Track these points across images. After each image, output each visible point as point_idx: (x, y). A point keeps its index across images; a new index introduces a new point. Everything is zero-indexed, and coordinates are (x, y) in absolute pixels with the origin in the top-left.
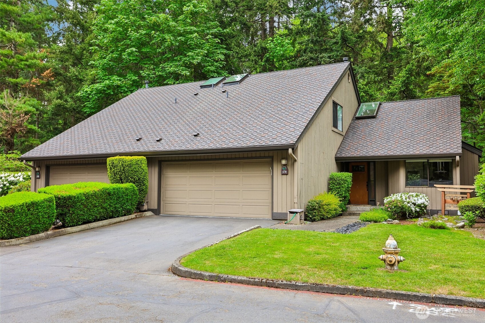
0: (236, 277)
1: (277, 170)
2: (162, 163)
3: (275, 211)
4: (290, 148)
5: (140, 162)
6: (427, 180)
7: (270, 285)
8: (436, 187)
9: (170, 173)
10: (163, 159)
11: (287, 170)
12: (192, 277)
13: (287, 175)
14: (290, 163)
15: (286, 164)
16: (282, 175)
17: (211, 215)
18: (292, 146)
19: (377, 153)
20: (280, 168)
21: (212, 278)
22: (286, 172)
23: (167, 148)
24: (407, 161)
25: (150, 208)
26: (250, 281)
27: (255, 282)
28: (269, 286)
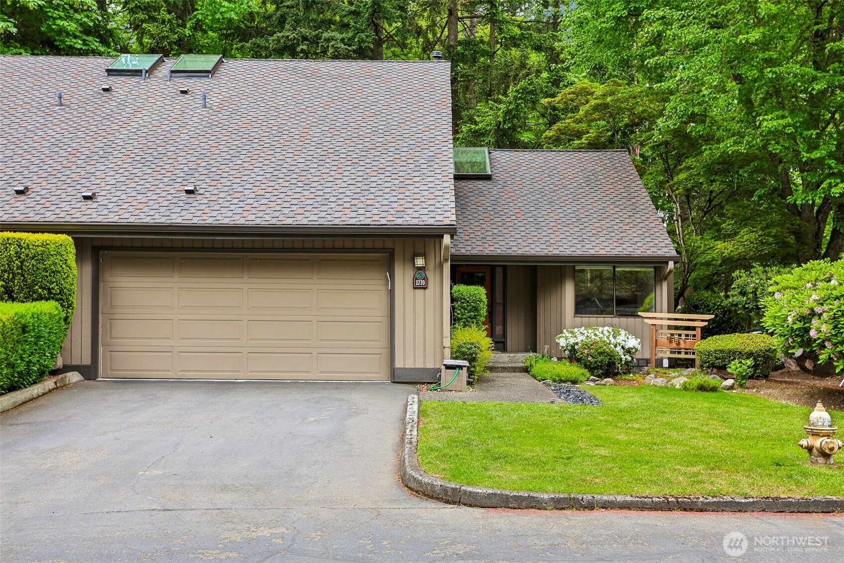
0: (611, 498)
1: (403, 277)
2: (101, 253)
3: (398, 364)
4: (447, 233)
5: (63, 248)
6: (611, 304)
7: (687, 507)
8: (642, 317)
9: (122, 279)
10: (106, 244)
11: (426, 279)
12: (510, 505)
13: (425, 288)
14: (431, 265)
15: (424, 267)
16: (415, 288)
17: (243, 376)
18: (452, 231)
19: (527, 249)
20: (410, 274)
21: (560, 504)
22: (423, 282)
23: (112, 217)
24: (577, 268)
25: (68, 362)
26: (645, 503)
27: (656, 503)
28: (685, 510)
